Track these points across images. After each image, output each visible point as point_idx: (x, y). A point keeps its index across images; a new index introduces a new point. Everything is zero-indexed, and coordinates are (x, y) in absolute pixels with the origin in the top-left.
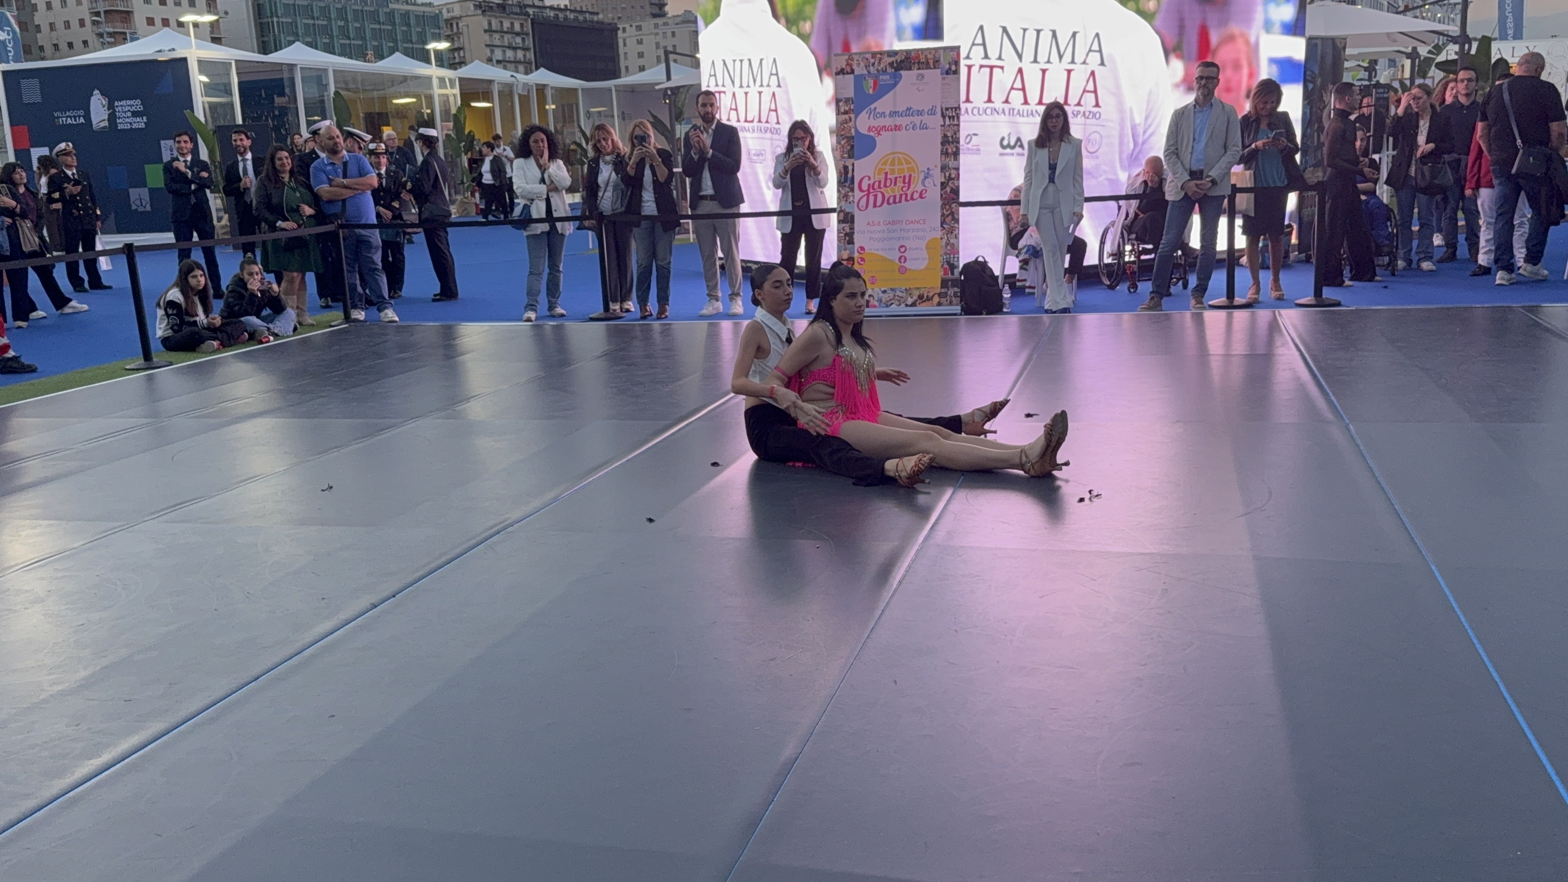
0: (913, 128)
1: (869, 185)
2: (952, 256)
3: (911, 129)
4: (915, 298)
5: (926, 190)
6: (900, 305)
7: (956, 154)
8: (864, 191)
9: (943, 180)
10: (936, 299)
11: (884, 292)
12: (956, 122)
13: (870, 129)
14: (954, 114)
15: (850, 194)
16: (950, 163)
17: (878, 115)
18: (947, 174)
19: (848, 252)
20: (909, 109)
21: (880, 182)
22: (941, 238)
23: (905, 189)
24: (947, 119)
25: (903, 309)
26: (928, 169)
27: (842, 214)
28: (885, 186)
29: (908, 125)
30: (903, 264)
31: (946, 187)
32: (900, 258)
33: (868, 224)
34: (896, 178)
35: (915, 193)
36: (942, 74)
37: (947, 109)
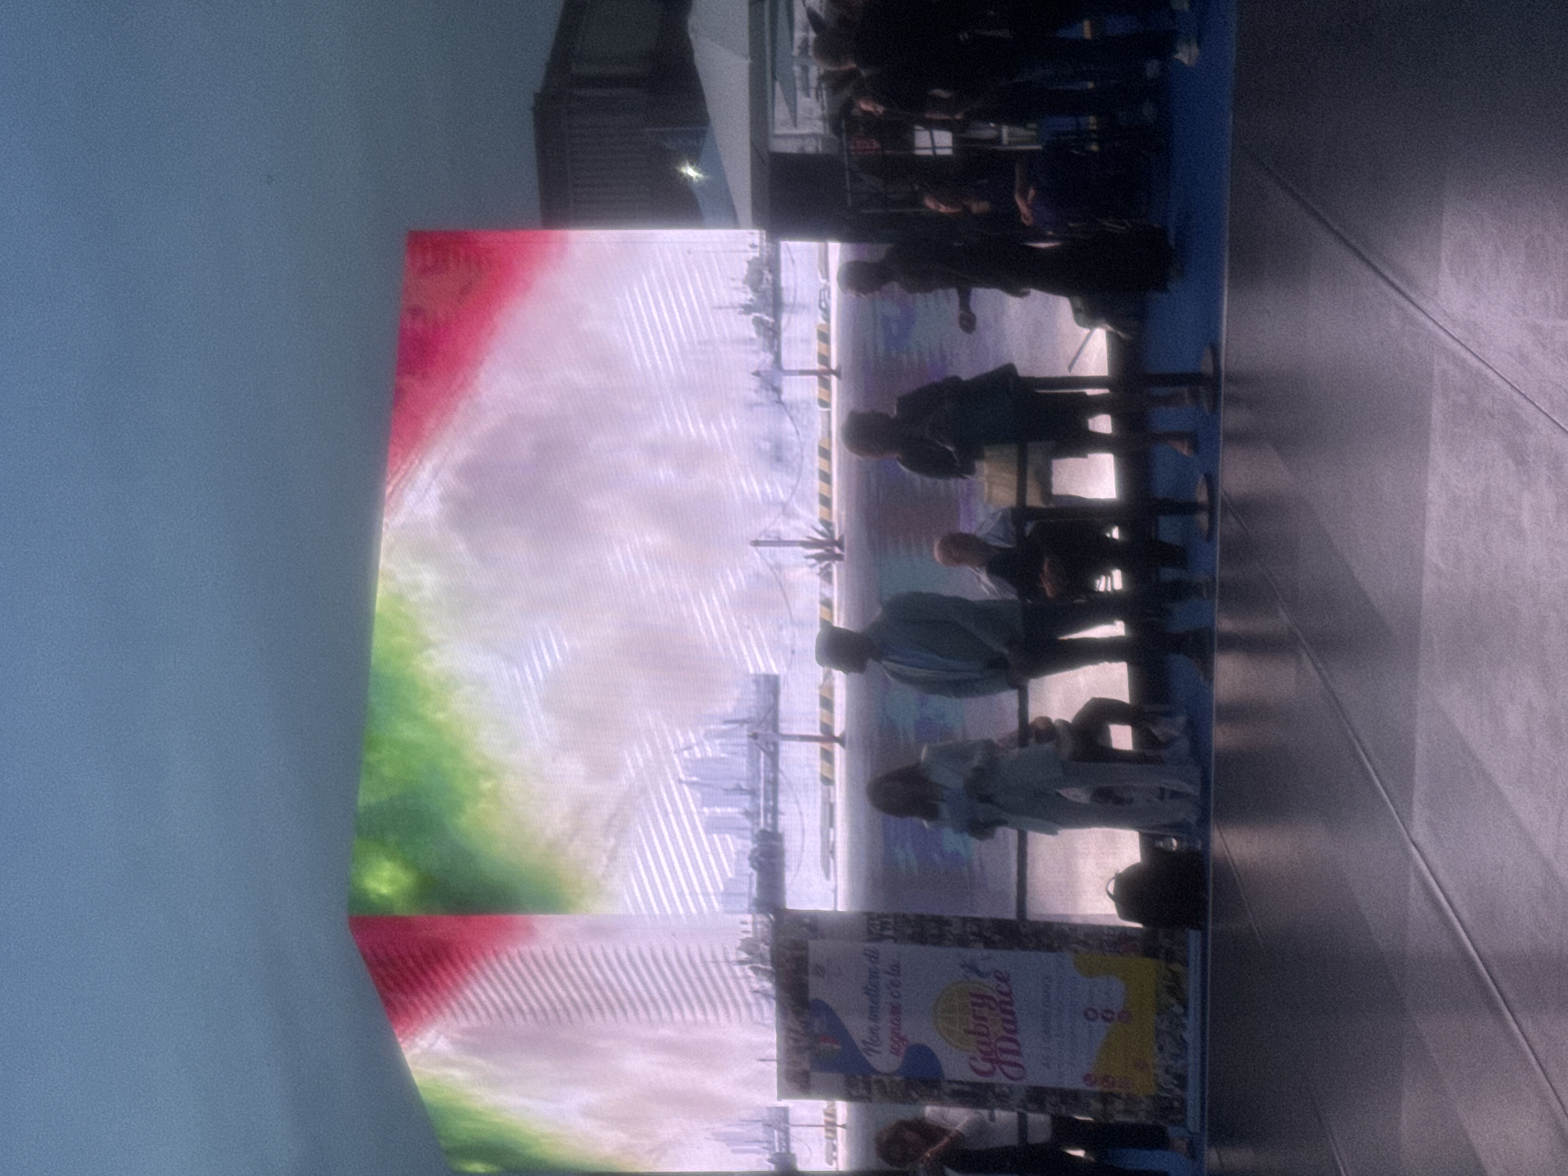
0: (897, 986)
1: (984, 1059)
2: (1105, 938)
3: (898, 989)
4: (1173, 1001)
5: (995, 972)
6: (1184, 1026)
7: (940, 921)
8: (994, 1068)
9: (981, 945)
10: (1176, 967)
11: (1161, 1048)
12: (891, 920)
13: (897, 1053)
14: (877, 922)
15: (997, 1090)
16: (954, 932)
17: (875, 1039)
18: (971, 937)
19: (1092, 1102)
20: (867, 992)
21: (979, 1042)
22: (1076, 951)
23: (993, 1004)
24: (886, 933)
25: (1192, 1022)
26: (962, 966)
27: (1030, 1106)
28: (987, 1035)
29: (892, 994)
30: (1116, 1017)
31: (994, 943)
32: (1106, 1019)
33: (1047, 1066)
34: (975, 1017)
35: (1000, 989)
36: (815, 938)
37: (870, 932)
